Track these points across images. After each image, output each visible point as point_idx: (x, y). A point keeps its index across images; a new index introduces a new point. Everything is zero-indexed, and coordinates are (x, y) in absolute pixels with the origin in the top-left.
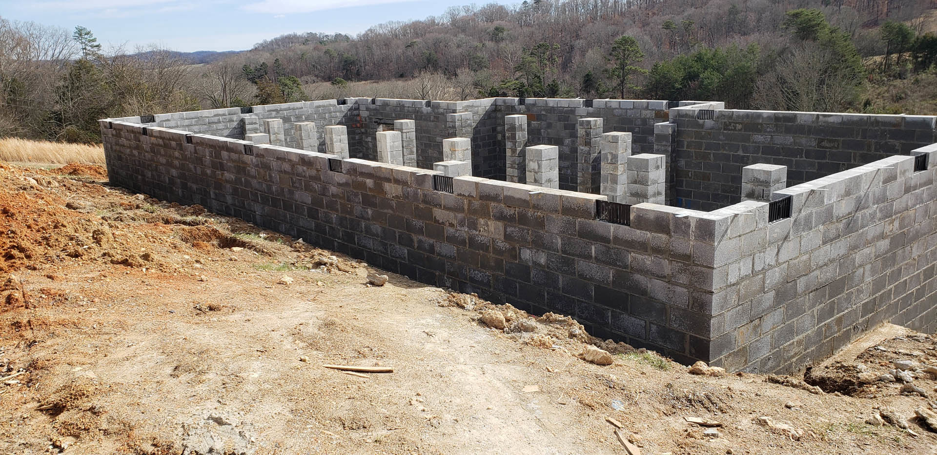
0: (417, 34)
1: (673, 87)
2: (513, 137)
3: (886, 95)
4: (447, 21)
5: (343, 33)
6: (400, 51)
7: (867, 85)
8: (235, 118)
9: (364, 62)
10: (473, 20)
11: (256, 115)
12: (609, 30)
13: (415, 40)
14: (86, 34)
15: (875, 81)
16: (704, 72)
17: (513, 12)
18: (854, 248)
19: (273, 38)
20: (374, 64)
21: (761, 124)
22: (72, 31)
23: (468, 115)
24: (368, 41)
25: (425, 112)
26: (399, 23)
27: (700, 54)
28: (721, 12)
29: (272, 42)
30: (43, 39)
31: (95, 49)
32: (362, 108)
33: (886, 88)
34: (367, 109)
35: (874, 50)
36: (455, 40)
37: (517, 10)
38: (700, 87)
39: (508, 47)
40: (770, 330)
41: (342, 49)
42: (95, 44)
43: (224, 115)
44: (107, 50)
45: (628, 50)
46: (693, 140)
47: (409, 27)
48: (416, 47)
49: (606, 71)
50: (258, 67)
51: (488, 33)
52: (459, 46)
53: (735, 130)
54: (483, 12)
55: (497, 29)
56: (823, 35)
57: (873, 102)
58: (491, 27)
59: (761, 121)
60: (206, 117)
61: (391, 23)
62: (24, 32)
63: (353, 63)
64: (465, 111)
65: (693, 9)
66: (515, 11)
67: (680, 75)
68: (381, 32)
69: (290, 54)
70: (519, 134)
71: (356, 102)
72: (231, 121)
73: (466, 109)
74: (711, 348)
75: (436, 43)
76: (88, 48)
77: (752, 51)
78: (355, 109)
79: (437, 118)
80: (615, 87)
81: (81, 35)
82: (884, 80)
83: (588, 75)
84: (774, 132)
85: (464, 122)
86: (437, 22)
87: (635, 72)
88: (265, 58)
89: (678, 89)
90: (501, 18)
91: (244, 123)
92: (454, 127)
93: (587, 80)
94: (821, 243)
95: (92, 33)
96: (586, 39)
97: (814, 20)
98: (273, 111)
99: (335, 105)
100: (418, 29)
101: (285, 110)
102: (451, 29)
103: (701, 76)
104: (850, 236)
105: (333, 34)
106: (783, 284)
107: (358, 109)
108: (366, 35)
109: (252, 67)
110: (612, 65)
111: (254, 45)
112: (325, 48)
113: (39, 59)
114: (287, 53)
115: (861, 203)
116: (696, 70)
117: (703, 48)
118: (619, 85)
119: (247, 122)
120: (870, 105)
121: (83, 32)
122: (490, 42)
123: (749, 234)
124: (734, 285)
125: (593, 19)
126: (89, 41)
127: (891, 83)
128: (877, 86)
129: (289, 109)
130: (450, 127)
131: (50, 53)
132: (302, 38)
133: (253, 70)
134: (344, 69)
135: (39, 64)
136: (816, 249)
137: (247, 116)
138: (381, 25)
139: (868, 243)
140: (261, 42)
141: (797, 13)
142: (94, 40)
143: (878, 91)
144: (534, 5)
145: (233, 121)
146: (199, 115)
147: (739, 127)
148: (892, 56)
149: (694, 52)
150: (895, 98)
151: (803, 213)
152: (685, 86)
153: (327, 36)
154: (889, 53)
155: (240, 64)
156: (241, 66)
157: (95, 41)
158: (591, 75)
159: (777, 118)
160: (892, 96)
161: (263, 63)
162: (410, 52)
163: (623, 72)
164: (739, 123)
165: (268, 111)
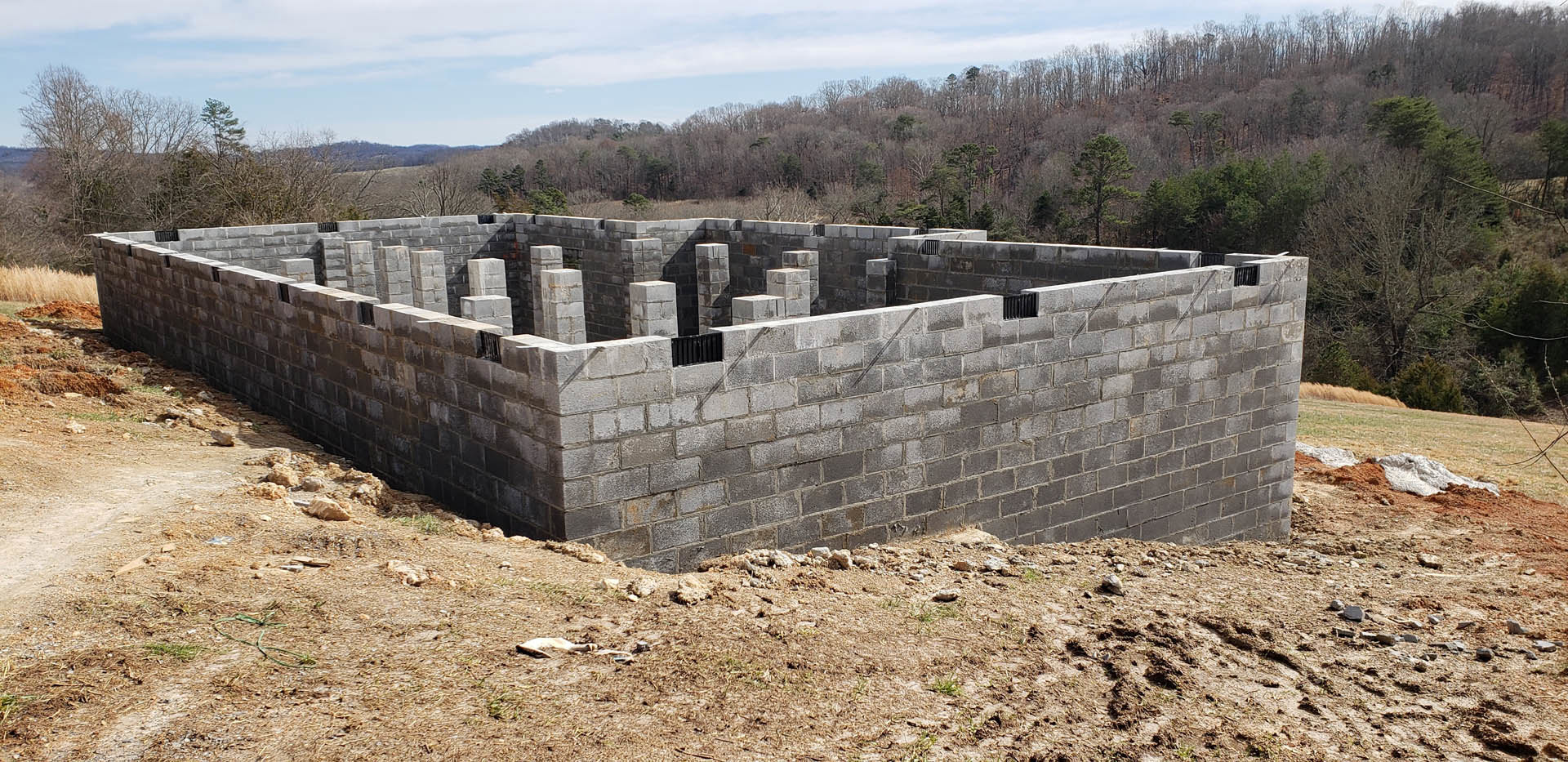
0: (769, 126)
1: (1182, 222)
2: (706, 277)
3: (1541, 243)
4: (820, 105)
5: (654, 122)
6: (740, 152)
7: (1510, 227)
8: (308, 238)
9: (683, 169)
10: (865, 104)
11: (343, 234)
12: (1090, 125)
13: (766, 136)
14: (221, 112)
15: (1524, 221)
16: (1233, 199)
17: (931, 92)
18: (878, 414)
19: (538, 127)
20: (699, 173)
21: (995, 262)
22: (200, 105)
23: (655, 242)
24: (690, 135)
25: (597, 236)
26: (741, 106)
27: (1229, 168)
28: (1279, 99)
29: (536, 133)
30: (154, 119)
31: (235, 136)
32: (520, 229)
33: (1540, 233)
34: (526, 231)
35: (1525, 168)
36: (831, 136)
37: (939, 89)
38: (1226, 224)
39: (918, 149)
40: (697, 510)
41: (647, 147)
42: (236, 127)
43: (291, 233)
44: (253, 140)
45: (1108, 159)
46: (916, 284)
47: (758, 113)
48: (767, 146)
49: (1070, 192)
50: (509, 173)
51: (888, 126)
52: (837, 147)
53: (964, 270)
54: (882, 90)
55: (901, 119)
56: (1434, 141)
57: (1517, 254)
58: (893, 116)
59: (994, 257)
60: (262, 236)
61: (729, 106)
62: (123, 107)
63: (664, 170)
64: (652, 236)
65: (1232, 93)
66: (934, 90)
67: (1192, 202)
68: (712, 121)
69: (563, 153)
70: (714, 274)
71: (511, 220)
72: (303, 242)
73: (653, 233)
74: (566, 523)
75: (802, 141)
76: (225, 135)
77: (1315, 164)
78: (509, 231)
79: (612, 245)
80: (1086, 219)
81: (213, 113)
82: (1539, 220)
83: (1043, 198)
84: (1010, 274)
85: (647, 255)
86: (803, 105)
87: (1117, 195)
88: (523, 159)
89: (1189, 225)
90: (910, 103)
91: (322, 247)
92: (631, 260)
93: (1042, 207)
94: (797, 400)
95: (231, 110)
96: (1049, 138)
97: (1418, 117)
98: (371, 229)
99: (474, 224)
100: (772, 116)
101: (391, 228)
102: (826, 118)
103: (1228, 204)
104: (862, 398)
105: (637, 122)
106: (717, 450)
107: (513, 231)
108: (687, 125)
109: (499, 173)
110: (1083, 182)
111: (507, 138)
112: (618, 145)
113: (146, 151)
114: (556, 152)
115: (881, 353)
116: (1221, 194)
117: (1237, 159)
118: (1091, 216)
119: (326, 245)
120: (1509, 259)
121: (218, 109)
122: (890, 141)
123: (632, 377)
124: (607, 441)
125: (1065, 106)
126: (227, 124)
127: (1550, 224)
128: (1527, 229)
129: (397, 227)
130: (625, 260)
131: (164, 140)
132: (586, 127)
133: (500, 177)
134: (648, 180)
135: (143, 158)
136: (786, 409)
137: (327, 237)
138: (712, 110)
139: (905, 410)
140: (518, 131)
141: (1392, 104)
142: (234, 122)
143: (1528, 237)
144: (968, 81)
145: (305, 243)
146: (250, 233)
147: (969, 265)
148: (1555, 179)
149: (1220, 165)
150: (1553, 250)
151: (749, 358)
152: (1202, 222)
153: (627, 125)
154: (1551, 174)
155: (479, 167)
156: (481, 171)
157: (236, 123)
158: (1049, 198)
159: (1012, 252)
160: (1549, 246)
161: (518, 167)
162: (756, 155)
163: (1098, 195)
164: (969, 260)
165: (363, 230)
